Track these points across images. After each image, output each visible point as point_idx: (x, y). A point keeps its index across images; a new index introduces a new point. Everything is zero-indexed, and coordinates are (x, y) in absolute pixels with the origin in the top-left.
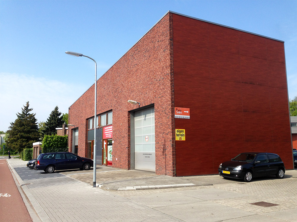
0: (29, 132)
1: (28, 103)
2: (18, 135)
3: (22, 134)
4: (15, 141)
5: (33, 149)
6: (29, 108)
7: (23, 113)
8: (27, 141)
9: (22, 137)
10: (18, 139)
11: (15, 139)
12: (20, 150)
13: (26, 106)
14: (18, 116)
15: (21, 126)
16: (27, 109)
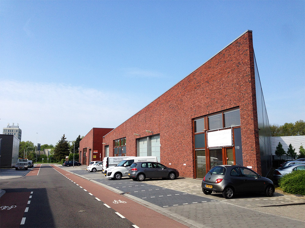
0: (64, 151)
1: (64, 135)
2: (59, 153)
3: (61, 152)
4: (58, 155)
5: (66, 159)
6: (65, 138)
7: (62, 140)
8: (64, 155)
9: (61, 153)
10: (59, 154)
11: (58, 154)
12: (60, 160)
13: (63, 136)
14: (59, 142)
15: (61, 148)
16: (64, 138)
